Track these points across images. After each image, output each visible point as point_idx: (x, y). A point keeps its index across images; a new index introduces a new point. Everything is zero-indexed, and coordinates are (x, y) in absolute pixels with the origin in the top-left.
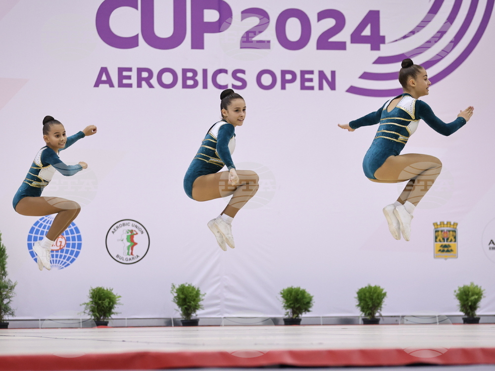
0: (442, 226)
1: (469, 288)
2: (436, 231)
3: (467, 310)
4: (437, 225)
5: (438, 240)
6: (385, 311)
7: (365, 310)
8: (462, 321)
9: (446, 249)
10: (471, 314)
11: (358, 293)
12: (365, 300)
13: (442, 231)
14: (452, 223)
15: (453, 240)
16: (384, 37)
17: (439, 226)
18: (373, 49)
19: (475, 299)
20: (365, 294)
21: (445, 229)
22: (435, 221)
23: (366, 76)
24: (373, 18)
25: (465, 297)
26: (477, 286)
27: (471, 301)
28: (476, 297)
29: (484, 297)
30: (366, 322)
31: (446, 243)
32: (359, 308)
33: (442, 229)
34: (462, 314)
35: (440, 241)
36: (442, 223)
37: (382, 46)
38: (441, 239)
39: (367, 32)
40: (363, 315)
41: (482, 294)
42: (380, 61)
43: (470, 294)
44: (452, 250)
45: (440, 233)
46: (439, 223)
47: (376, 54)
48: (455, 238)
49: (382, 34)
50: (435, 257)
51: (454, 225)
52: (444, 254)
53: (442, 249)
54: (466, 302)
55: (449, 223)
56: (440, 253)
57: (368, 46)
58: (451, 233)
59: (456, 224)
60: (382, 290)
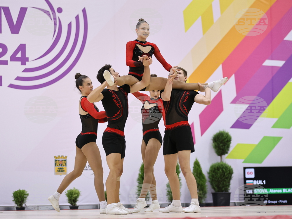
0: (59, 158)
1: (73, 190)
2: (56, 161)
3: (71, 202)
4: (56, 157)
5: (56, 165)
6: (28, 203)
7: (17, 203)
8: (69, 208)
9: (61, 170)
10: (74, 204)
11: (13, 194)
12: (17, 198)
13: (59, 161)
14: (64, 156)
15: (65, 165)
16: (28, 58)
17: (57, 158)
18: (22, 64)
19: (76, 196)
20: (17, 194)
21: (61, 159)
22: (55, 155)
23: (18, 78)
24: (22, 48)
25: (70, 195)
26: (77, 190)
27: (74, 197)
28: (76, 195)
29: (81, 195)
30: (18, 209)
31: (61, 167)
32: (14, 202)
33: (59, 159)
34: (69, 204)
35: (58, 166)
36: (59, 156)
37: (27, 63)
38: (59, 165)
39: (19, 55)
40: (16, 206)
41: (79, 194)
42: (26, 70)
43: (73, 193)
44: (64, 171)
45: (58, 161)
46: (57, 156)
47: (24, 67)
48: (66, 164)
49: (27, 56)
50: (56, 174)
51: (65, 157)
52: (60, 172)
53: (59, 170)
54: (71, 198)
55: (62, 156)
56: (58, 172)
57: (20, 63)
58: (64, 161)
59: (66, 157)
60: (27, 192)
